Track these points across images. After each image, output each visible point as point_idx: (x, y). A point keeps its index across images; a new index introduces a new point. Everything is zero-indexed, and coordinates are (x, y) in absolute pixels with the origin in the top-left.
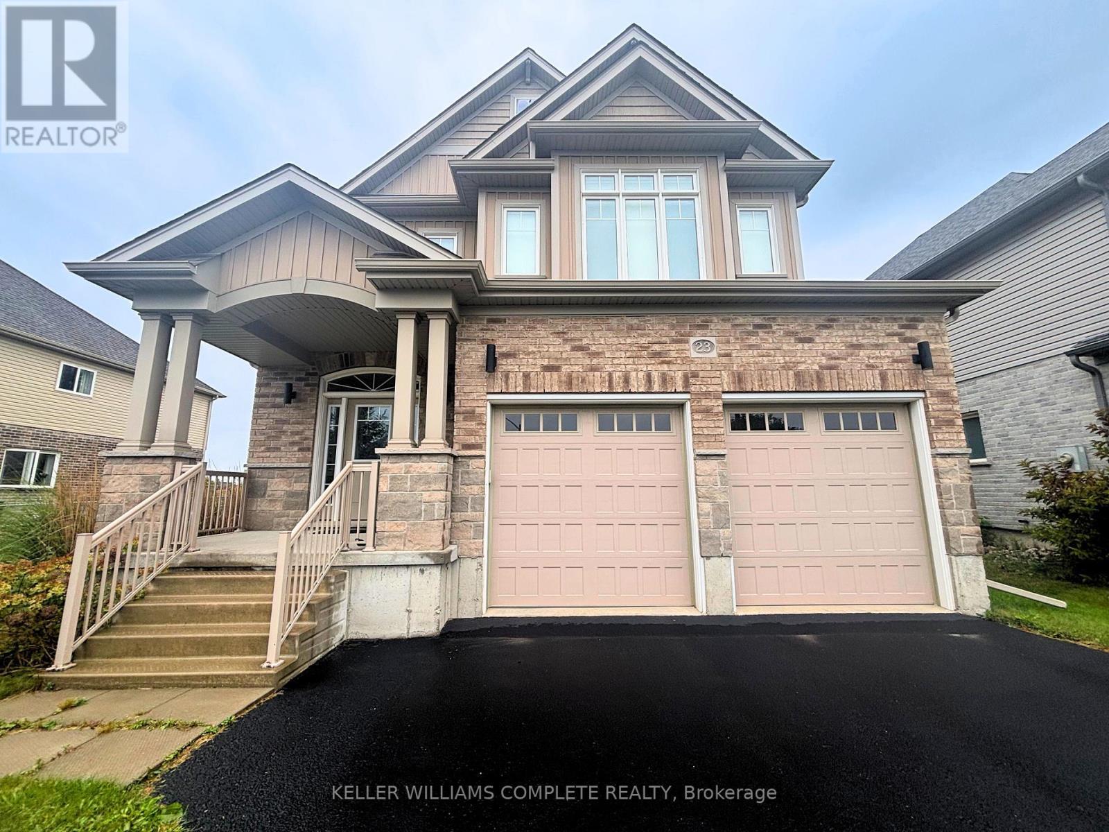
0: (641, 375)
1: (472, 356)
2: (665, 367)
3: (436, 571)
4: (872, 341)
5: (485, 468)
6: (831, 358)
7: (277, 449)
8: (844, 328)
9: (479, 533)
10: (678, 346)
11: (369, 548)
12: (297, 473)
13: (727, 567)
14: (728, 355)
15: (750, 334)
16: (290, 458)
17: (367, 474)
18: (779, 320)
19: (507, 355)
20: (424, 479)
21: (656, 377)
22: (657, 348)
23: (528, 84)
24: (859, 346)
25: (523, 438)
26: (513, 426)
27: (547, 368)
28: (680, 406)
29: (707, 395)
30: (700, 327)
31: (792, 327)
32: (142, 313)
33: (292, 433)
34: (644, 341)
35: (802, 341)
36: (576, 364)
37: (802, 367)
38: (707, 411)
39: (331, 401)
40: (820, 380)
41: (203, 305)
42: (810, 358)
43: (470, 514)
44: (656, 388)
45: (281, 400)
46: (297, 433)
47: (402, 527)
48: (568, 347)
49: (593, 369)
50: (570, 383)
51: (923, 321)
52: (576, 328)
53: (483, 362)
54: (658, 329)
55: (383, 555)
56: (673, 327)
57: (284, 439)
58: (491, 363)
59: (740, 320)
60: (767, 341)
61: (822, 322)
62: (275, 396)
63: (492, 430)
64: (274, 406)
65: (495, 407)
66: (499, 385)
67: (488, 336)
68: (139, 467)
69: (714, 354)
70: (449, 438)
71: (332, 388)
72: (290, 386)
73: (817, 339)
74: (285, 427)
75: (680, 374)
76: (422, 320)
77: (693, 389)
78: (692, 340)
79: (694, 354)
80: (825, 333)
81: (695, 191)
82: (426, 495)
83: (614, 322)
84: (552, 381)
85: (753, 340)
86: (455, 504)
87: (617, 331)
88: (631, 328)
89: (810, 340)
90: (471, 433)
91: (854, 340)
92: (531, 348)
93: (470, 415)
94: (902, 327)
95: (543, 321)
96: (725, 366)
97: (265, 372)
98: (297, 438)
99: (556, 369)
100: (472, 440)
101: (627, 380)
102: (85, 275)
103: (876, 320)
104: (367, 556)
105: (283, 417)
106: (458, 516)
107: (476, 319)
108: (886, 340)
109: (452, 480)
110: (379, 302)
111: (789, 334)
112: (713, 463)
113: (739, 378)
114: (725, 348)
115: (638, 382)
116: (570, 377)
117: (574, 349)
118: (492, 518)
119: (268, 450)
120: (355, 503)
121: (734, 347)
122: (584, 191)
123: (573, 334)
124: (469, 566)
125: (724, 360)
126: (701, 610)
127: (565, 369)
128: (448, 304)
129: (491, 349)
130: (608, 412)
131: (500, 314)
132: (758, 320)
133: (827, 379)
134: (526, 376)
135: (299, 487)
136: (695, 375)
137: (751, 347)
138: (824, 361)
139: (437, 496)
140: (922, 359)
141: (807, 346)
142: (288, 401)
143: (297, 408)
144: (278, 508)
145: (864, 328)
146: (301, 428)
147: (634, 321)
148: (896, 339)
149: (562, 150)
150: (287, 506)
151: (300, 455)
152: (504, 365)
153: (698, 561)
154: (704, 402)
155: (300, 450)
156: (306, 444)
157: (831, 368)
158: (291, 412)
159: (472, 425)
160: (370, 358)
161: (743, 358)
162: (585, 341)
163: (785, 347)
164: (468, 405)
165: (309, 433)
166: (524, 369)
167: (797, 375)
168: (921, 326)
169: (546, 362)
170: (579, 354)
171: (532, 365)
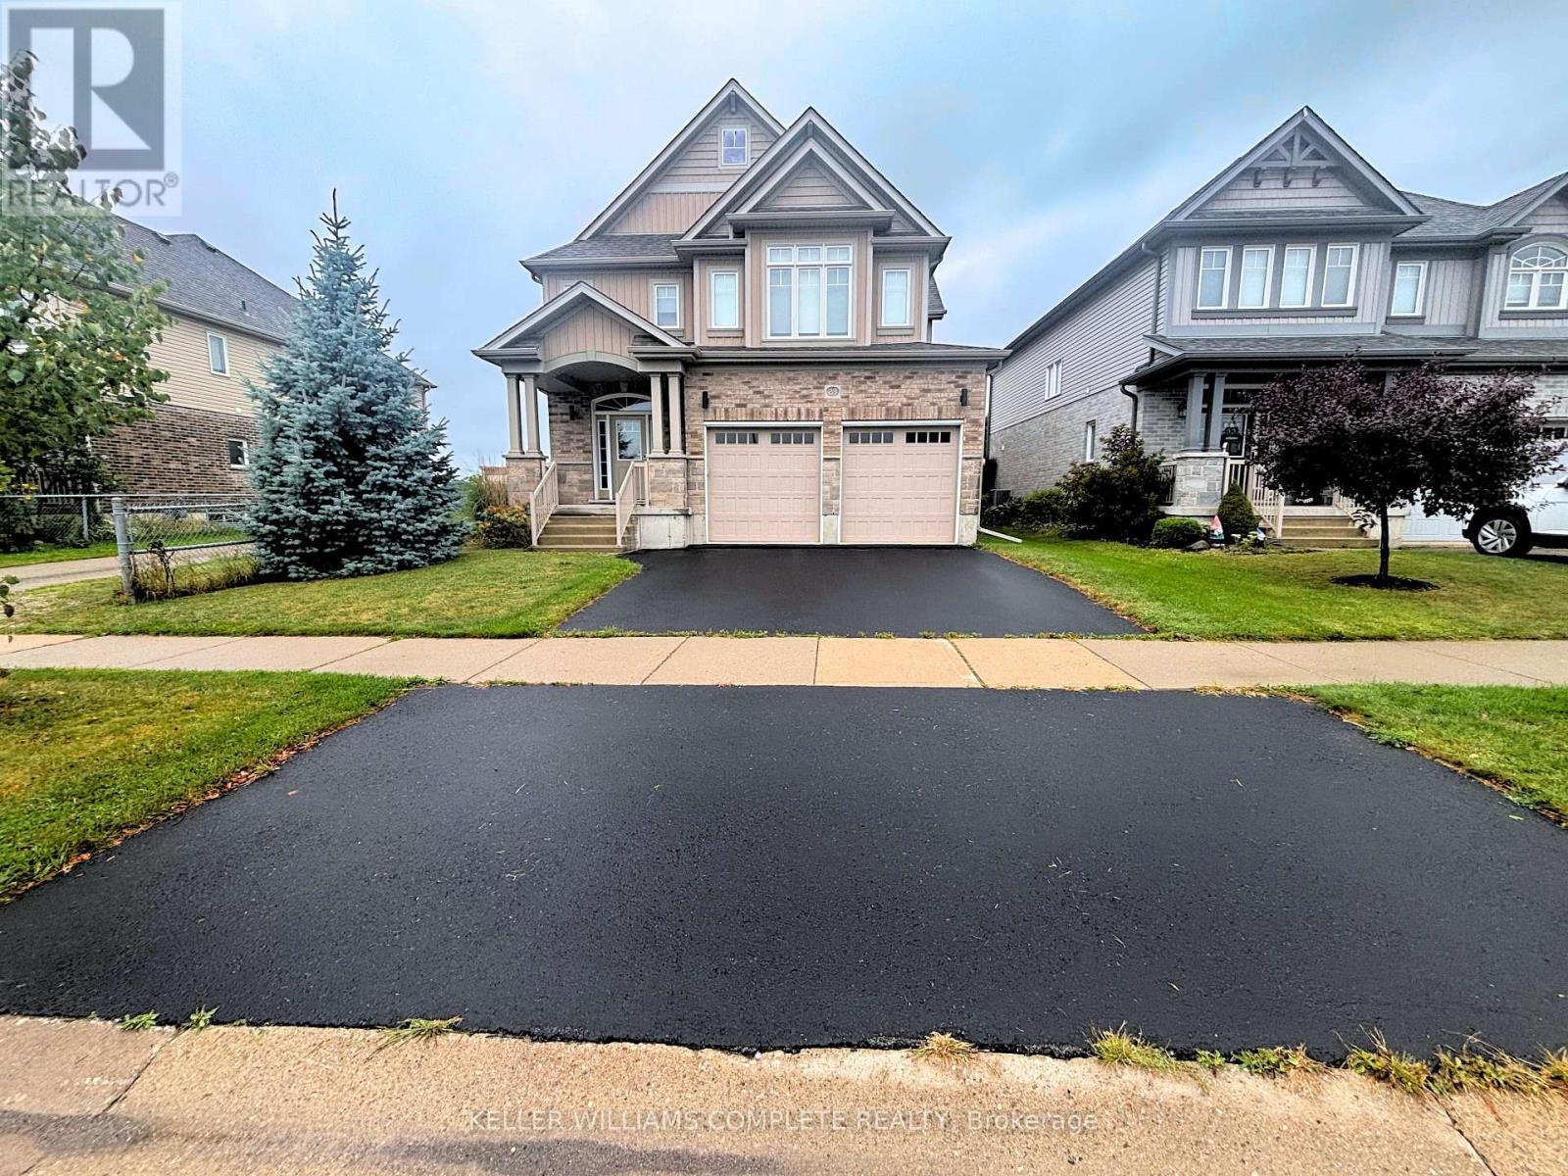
0: (795, 410)
1: (694, 398)
2: (809, 405)
3: (682, 518)
4: (938, 387)
5: (704, 465)
6: (909, 398)
7: (569, 452)
8: (921, 378)
9: (703, 501)
10: (817, 391)
11: (647, 506)
12: (583, 468)
13: (837, 520)
14: (847, 397)
15: (864, 383)
16: (578, 458)
17: (642, 468)
18: (881, 374)
19: (715, 397)
20: (674, 472)
21: (803, 411)
22: (804, 392)
23: (733, 113)
24: (928, 391)
25: (726, 447)
26: (720, 441)
27: (738, 406)
28: (819, 428)
29: (832, 422)
30: (831, 378)
31: (889, 378)
32: (506, 374)
33: (578, 441)
34: (797, 388)
35: (893, 387)
36: (756, 404)
37: (890, 405)
38: (832, 432)
39: (598, 417)
40: (901, 412)
41: (540, 370)
42: (896, 399)
43: (697, 491)
44: (803, 418)
45: (567, 418)
46: (582, 441)
47: (663, 496)
48: (751, 391)
49: (766, 406)
50: (752, 414)
51: (970, 373)
52: (757, 379)
53: (700, 401)
54: (806, 379)
55: (655, 510)
56: (815, 378)
57: (572, 444)
58: (705, 403)
59: (856, 374)
60: (871, 387)
61: (907, 374)
62: (562, 414)
63: (707, 442)
64: (562, 422)
65: (709, 429)
66: (711, 416)
67: (703, 384)
68: (522, 464)
69: (839, 397)
70: (684, 449)
71: (598, 408)
72: (572, 408)
73: (903, 386)
74: (572, 437)
75: (818, 409)
76: (664, 379)
77: (825, 418)
78: (826, 387)
79: (826, 396)
80: (908, 382)
81: (850, 262)
82: (674, 480)
83: (779, 375)
84: (742, 413)
85: (863, 387)
86: (689, 485)
87: (781, 382)
88: (789, 379)
89: (898, 387)
90: (696, 445)
91: (926, 387)
92: (729, 393)
93: (695, 434)
94: (958, 377)
95: (736, 375)
96: (845, 405)
97: (552, 397)
98: (581, 444)
99: (745, 406)
100: (697, 450)
101: (786, 413)
102: (481, 356)
103: (942, 373)
104: (647, 510)
105: (570, 429)
106: (691, 492)
107: (696, 374)
108: (947, 386)
109: (687, 472)
110: (640, 368)
111: (885, 383)
112: (833, 463)
113: (852, 412)
114: (846, 393)
115: (792, 414)
116: (752, 411)
117: (755, 393)
118: (710, 494)
119: (563, 452)
120: (638, 479)
121: (851, 392)
122: (769, 264)
123: (755, 383)
124: (697, 519)
125: (845, 400)
126: (822, 543)
127: (749, 406)
128: (679, 369)
129: (705, 394)
130: (777, 432)
131: (708, 370)
132: (867, 374)
133: (905, 412)
134: (726, 410)
135: (587, 477)
136: (826, 410)
137: (861, 391)
138: (905, 400)
139: (680, 480)
140: (964, 400)
141: (896, 391)
142: (572, 418)
143: (578, 423)
144: (576, 490)
145: (933, 378)
146: (582, 437)
147: (792, 375)
148: (952, 385)
149: (753, 228)
150: (581, 489)
151: (584, 455)
152: (713, 403)
153: (822, 517)
154: (831, 427)
155: (585, 452)
156: (587, 448)
157: (909, 405)
158: (574, 426)
159: (696, 440)
160: (623, 386)
161: (857, 399)
162: (762, 388)
163: (882, 392)
164: (693, 429)
165: (588, 441)
166: (725, 406)
167: (887, 410)
168: (969, 376)
169: (738, 402)
170: (758, 396)
171: (729, 403)
